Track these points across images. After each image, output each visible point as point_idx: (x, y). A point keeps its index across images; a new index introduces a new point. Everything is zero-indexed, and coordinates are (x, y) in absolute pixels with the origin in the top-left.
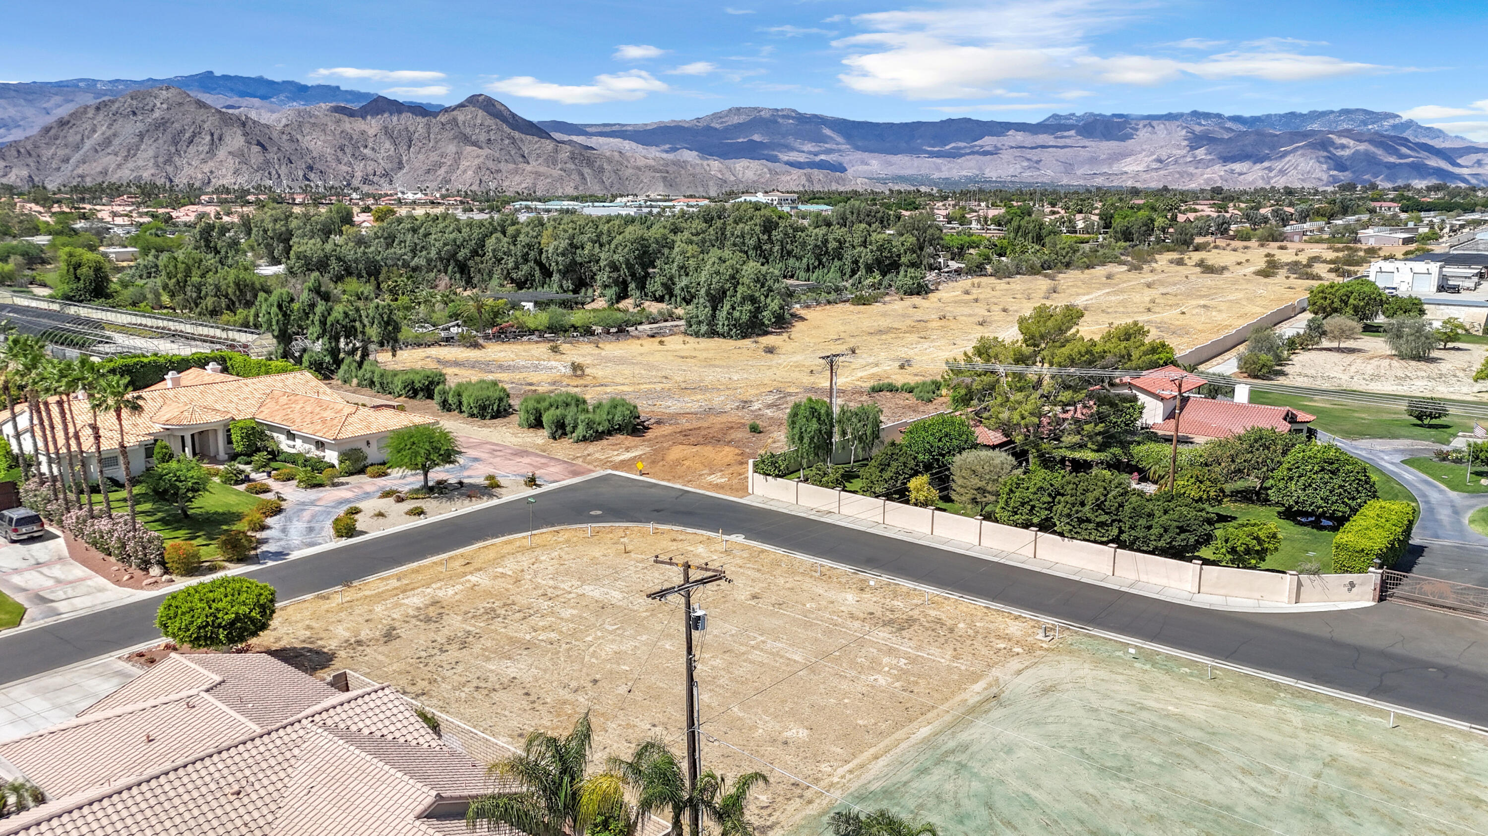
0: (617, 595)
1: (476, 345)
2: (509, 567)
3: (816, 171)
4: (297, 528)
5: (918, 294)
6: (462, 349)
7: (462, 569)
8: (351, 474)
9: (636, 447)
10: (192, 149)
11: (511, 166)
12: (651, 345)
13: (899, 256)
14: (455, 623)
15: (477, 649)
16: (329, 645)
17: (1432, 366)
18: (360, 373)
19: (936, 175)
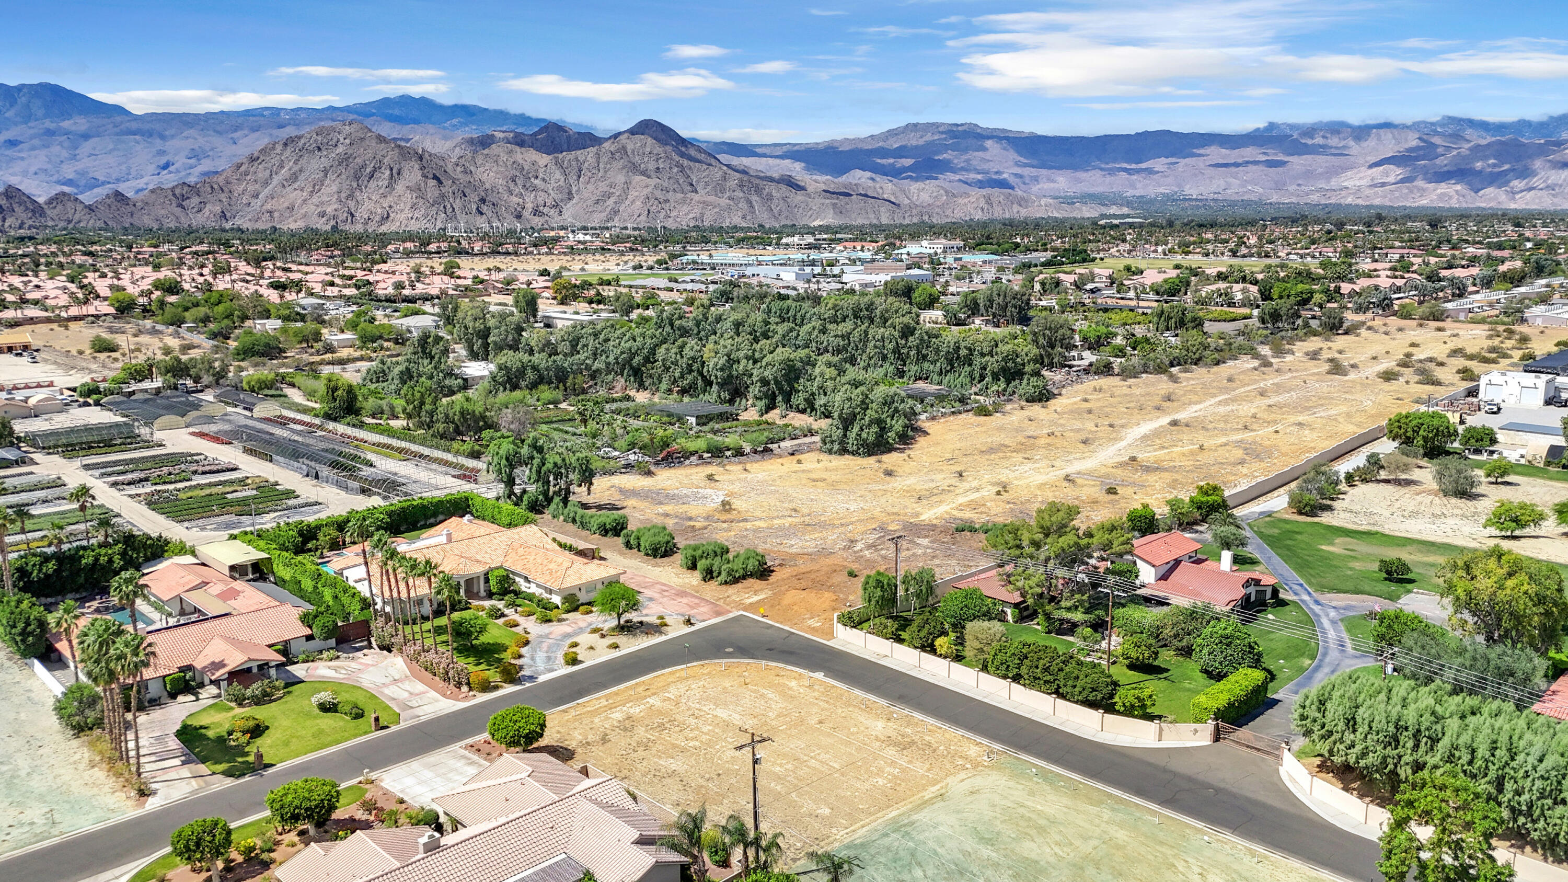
0: (737, 716)
1: (649, 473)
2: (672, 693)
3: (996, 191)
4: (541, 656)
5: (1040, 400)
6: (638, 477)
7: (644, 694)
8: (568, 611)
9: (762, 590)
10: (373, 184)
11: (680, 196)
12: (790, 464)
13: (1023, 365)
14: (641, 732)
15: (654, 751)
16: (572, 745)
17: (1469, 503)
18: (566, 511)
19: (1130, 193)
